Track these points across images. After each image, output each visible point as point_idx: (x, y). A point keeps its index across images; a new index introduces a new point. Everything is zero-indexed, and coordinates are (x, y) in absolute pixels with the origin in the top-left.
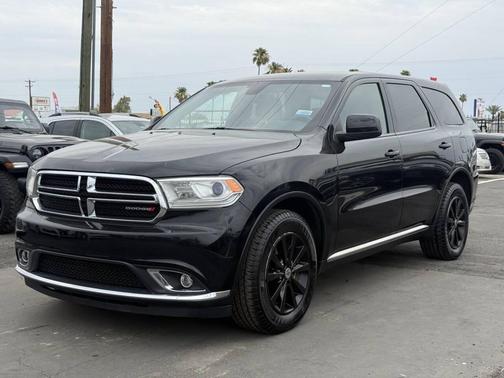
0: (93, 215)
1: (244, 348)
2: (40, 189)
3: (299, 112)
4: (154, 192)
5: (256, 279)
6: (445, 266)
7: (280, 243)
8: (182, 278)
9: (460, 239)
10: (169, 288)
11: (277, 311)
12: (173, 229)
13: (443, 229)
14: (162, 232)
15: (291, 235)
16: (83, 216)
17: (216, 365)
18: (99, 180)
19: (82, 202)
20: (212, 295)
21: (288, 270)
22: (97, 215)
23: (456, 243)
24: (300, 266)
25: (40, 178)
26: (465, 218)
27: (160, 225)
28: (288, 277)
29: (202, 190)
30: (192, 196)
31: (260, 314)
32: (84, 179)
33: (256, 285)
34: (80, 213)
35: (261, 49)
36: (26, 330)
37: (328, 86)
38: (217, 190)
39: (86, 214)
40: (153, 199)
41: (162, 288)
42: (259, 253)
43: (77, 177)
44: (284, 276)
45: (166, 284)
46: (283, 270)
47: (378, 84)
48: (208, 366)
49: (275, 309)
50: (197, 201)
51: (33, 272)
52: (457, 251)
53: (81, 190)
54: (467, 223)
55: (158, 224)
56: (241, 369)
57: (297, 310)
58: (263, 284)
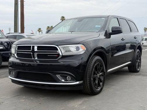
0: (36, 59)
1: (87, 99)
2: (17, 51)
3: (96, 26)
4: (58, 50)
5: (90, 77)
6: (137, 74)
7: (96, 66)
8: (67, 77)
9: (139, 66)
10: (63, 80)
11: (96, 88)
12: (63, 62)
13: (135, 63)
14: (60, 63)
15: (99, 64)
16: (33, 59)
17: (80, 105)
18: (38, 47)
19: (33, 54)
20: (78, 83)
21: (98, 75)
22: (38, 58)
23: (138, 67)
24: (101, 73)
25: (17, 47)
26: (140, 60)
27: (60, 61)
28: (98, 77)
29: (73, 49)
30: (70, 51)
31: (91, 88)
32: (33, 47)
33: (90, 79)
34: (32, 58)
35: (63, 17)
36: (14, 96)
37: (104, 18)
38: (78, 49)
39: (34, 58)
40: (57, 52)
41: (61, 81)
42: (91, 69)
43: (31, 46)
44: (97, 77)
45: (62, 79)
46: (97, 75)
47: (117, 18)
48: (78, 105)
49: (95, 87)
50: (72, 52)
51: (15, 78)
52: (139, 70)
53: (32, 50)
54: (141, 61)
55: (59, 60)
56: (90, 106)
57: (101, 87)
58: (92, 79)
